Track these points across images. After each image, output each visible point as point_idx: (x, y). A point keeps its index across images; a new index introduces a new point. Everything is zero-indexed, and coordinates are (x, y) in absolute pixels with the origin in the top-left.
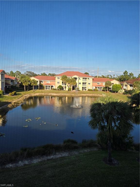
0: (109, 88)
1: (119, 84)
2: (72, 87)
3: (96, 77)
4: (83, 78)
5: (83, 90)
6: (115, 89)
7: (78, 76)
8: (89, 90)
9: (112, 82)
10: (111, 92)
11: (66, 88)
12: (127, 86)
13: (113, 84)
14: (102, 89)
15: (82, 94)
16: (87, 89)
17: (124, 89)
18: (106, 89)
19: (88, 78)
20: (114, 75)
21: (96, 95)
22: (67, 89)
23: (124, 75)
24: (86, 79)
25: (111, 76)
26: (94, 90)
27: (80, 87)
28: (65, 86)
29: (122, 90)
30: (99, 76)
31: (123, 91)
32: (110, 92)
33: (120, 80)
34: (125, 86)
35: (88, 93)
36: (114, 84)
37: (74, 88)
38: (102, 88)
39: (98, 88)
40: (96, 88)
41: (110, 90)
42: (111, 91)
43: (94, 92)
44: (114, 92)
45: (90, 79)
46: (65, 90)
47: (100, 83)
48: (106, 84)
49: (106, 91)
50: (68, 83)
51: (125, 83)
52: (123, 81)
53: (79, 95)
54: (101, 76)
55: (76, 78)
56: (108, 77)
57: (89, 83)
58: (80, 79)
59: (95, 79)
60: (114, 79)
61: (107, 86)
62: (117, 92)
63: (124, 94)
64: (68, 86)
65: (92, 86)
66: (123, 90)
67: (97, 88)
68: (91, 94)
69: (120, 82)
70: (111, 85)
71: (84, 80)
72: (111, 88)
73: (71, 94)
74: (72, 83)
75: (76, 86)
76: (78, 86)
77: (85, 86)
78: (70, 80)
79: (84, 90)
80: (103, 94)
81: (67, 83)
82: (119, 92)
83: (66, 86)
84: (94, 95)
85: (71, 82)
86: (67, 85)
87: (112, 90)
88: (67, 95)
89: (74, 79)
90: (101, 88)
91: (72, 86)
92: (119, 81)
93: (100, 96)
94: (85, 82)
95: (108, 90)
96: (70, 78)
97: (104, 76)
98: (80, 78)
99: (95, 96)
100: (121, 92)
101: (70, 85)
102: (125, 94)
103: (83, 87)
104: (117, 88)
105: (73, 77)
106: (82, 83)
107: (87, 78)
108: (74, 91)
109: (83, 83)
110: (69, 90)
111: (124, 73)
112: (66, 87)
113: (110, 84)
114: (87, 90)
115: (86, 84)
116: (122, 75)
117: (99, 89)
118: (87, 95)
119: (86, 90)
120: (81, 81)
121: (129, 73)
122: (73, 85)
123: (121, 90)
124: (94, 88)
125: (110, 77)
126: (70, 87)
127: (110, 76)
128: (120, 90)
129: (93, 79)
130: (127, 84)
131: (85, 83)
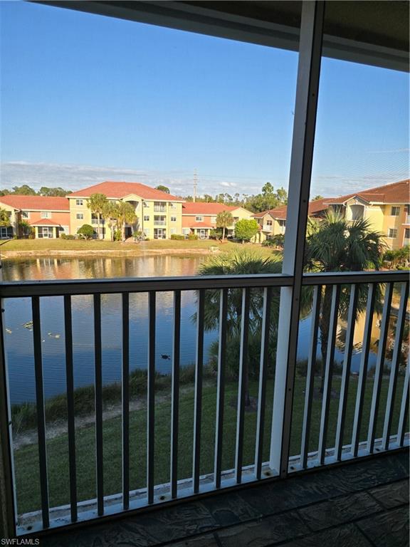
0: (226, 229)
1: (253, 218)
2: (123, 231)
3: (189, 199)
4: (156, 204)
5: (155, 238)
6: (243, 233)
7: (140, 196)
8: (173, 237)
9: (235, 213)
10: (231, 241)
11: (104, 233)
12: (271, 224)
13: (236, 218)
14: (209, 233)
15: (154, 250)
16: (168, 236)
17: (264, 232)
18: (221, 233)
19: (169, 203)
20: (237, 195)
21: (194, 251)
22: (108, 236)
23: (264, 195)
24: (164, 204)
25: (229, 196)
26: (189, 237)
27: (148, 228)
28: (101, 226)
29: (260, 234)
30: (198, 197)
31: (263, 237)
32: (230, 243)
33: (255, 207)
34: (268, 224)
35: (171, 247)
36: (240, 219)
37: (128, 234)
38: (209, 231)
39: (199, 230)
40: (193, 230)
41: (229, 235)
42: (231, 238)
43: (187, 242)
44: (240, 241)
45: (174, 205)
46: (102, 240)
47: (203, 218)
48: (220, 219)
49: (221, 238)
50: (110, 217)
51: (267, 217)
52: (263, 209)
53: (146, 252)
54: (203, 198)
55: (134, 203)
56: (222, 201)
57: (173, 216)
58: (145, 204)
59: (189, 206)
60: (237, 204)
61: (223, 225)
62: (247, 241)
63: (264, 245)
64: (110, 226)
65: (183, 226)
66: (262, 234)
67: (196, 231)
68: (181, 250)
69: (253, 214)
70: (233, 221)
71: (159, 208)
72: (232, 230)
73: (123, 251)
74: (123, 216)
75: (135, 226)
76: (141, 227)
77: (162, 224)
78: (117, 207)
79: (160, 236)
80: (212, 248)
81: (109, 219)
82: (252, 240)
83: (106, 226)
84: (187, 251)
85: (121, 214)
86: (108, 223)
87: (236, 237)
88: (112, 253)
89: (130, 205)
90: (206, 230)
91: (124, 226)
92: (252, 212)
93: (206, 252)
94: (160, 214)
95: (225, 237)
96: (118, 202)
97: (210, 198)
98: (147, 203)
99: (190, 254)
100: (257, 241)
101: (117, 224)
102: (266, 245)
103: (156, 230)
104: (246, 230)
105: (124, 201)
106: (152, 219)
107: (167, 204)
108: (130, 240)
109: (156, 218)
110: (114, 239)
111: (264, 190)
112: (104, 229)
113: (230, 220)
114: (167, 238)
115: (164, 221)
116: (260, 195)
117: (201, 234)
118: (170, 251)
119: (164, 237)
120: (151, 210)
121: (275, 189)
122: (126, 224)
123: (258, 235)
124: (188, 231)
125: (228, 199)
126: (118, 228)
127: (225, 198)
128: (254, 237)
129: (183, 207)
130: (272, 219)
131: (163, 218)
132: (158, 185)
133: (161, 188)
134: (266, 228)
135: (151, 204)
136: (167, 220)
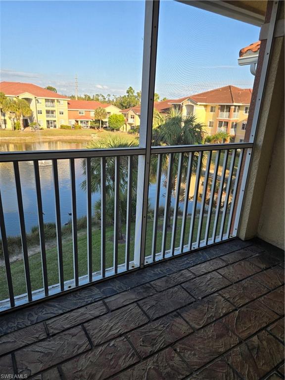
0: (102, 121)
1: (121, 113)
2: (21, 122)
3: (73, 97)
4: (47, 100)
5: (48, 127)
6: (114, 124)
7: (33, 94)
8: (62, 127)
9: (108, 109)
10: (107, 130)
11: (5, 123)
12: (134, 118)
13: (109, 113)
14: (89, 124)
15: (48, 137)
16: (58, 126)
17: (129, 124)
18: (98, 124)
19: (57, 100)
20: (109, 95)
21: (79, 138)
22: (9, 126)
23: (128, 96)
24: (53, 101)
25: (103, 96)
26: (74, 127)
27: (42, 120)
28: (3, 118)
29: (126, 125)
30: (79, 96)
31: (129, 127)
32: (105, 131)
33: (122, 105)
34: (131, 117)
35: (61, 134)
36: (112, 114)
37: (26, 124)
38: (89, 122)
39: (81, 122)
40: (77, 122)
41: (105, 126)
42: (106, 127)
43: (73, 131)
44: (113, 130)
45: (62, 102)
46: (4, 130)
47: (84, 112)
48: (97, 113)
49: (98, 128)
50: (10, 110)
51: (131, 113)
52: (127, 107)
53: (41, 138)
54: (84, 97)
55: (29, 100)
56: (98, 100)
57: (62, 111)
58: (37, 101)
59: (72, 103)
60: (109, 103)
61: (99, 118)
62: (118, 130)
63: (130, 133)
64: (10, 118)
65: (69, 118)
67: (79, 122)
68: (68, 136)
69: (121, 110)
70: (107, 115)
71: (49, 104)
72: (106, 122)
73: (22, 138)
74: (21, 110)
75: (31, 118)
76: (35, 118)
77: (53, 117)
78: (15, 102)
79: (51, 126)
80: (93, 135)
81: (9, 113)
82: (121, 129)
83: (7, 118)
84: (74, 137)
85: (19, 109)
86: (9, 116)
87: (109, 127)
88: (14, 140)
89: (26, 101)
90: (87, 122)
91: (22, 118)
92: (120, 108)
93: (88, 138)
94: (51, 109)
95: (102, 127)
96: (15, 99)
97: (89, 97)
98: (39, 100)
99: (76, 140)
100: (125, 130)
101: (16, 117)
102: (131, 133)
103: (48, 121)
104: (117, 122)
105: (20, 98)
106: (44, 112)
107: (56, 101)
108: (27, 129)
109: (48, 112)
110: (15, 128)
111: (128, 92)
112: (5, 120)
113: (105, 114)
114: (57, 127)
115: (54, 115)
116: (125, 96)
117: (84, 125)
118: (61, 137)
119: (55, 127)
120: (43, 106)
121: (136, 92)
122: (24, 116)
123: (125, 126)
124: (73, 122)
125: (102, 98)
126: (17, 120)
127: (100, 98)
128: (122, 127)
129: (68, 104)
130: (134, 114)
131: (53, 112)
132: (47, 86)
133: (49, 89)
134: (130, 121)
135: (42, 100)
136: (57, 114)
